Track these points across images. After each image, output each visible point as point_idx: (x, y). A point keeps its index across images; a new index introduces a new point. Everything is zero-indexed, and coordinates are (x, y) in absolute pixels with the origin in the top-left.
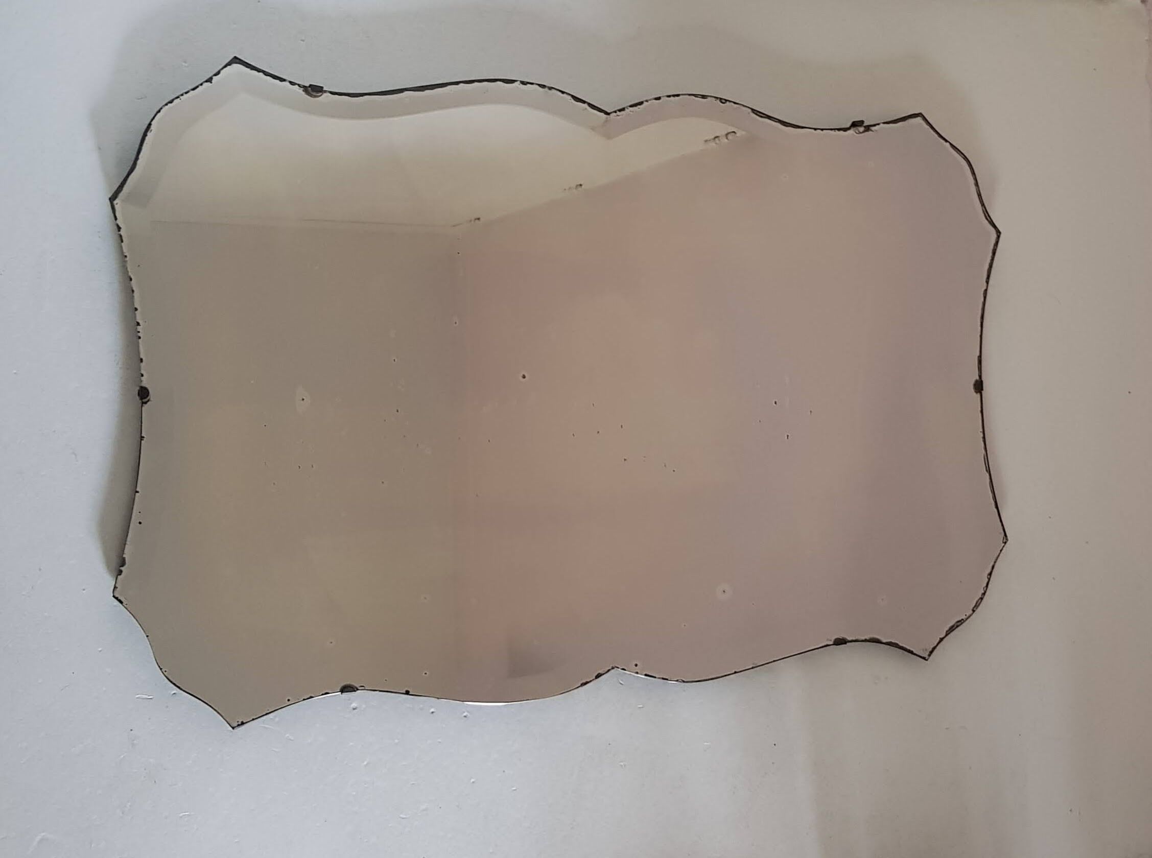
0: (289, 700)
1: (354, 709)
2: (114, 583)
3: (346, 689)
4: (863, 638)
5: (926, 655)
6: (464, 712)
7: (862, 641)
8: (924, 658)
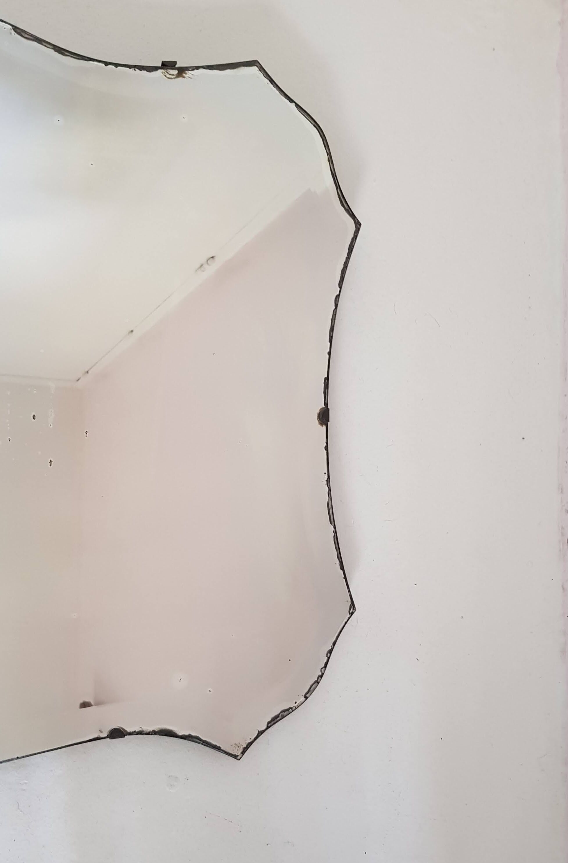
4: (150, 729)
5: (238, 753)
7: (148, 733)
8: (235, 757)
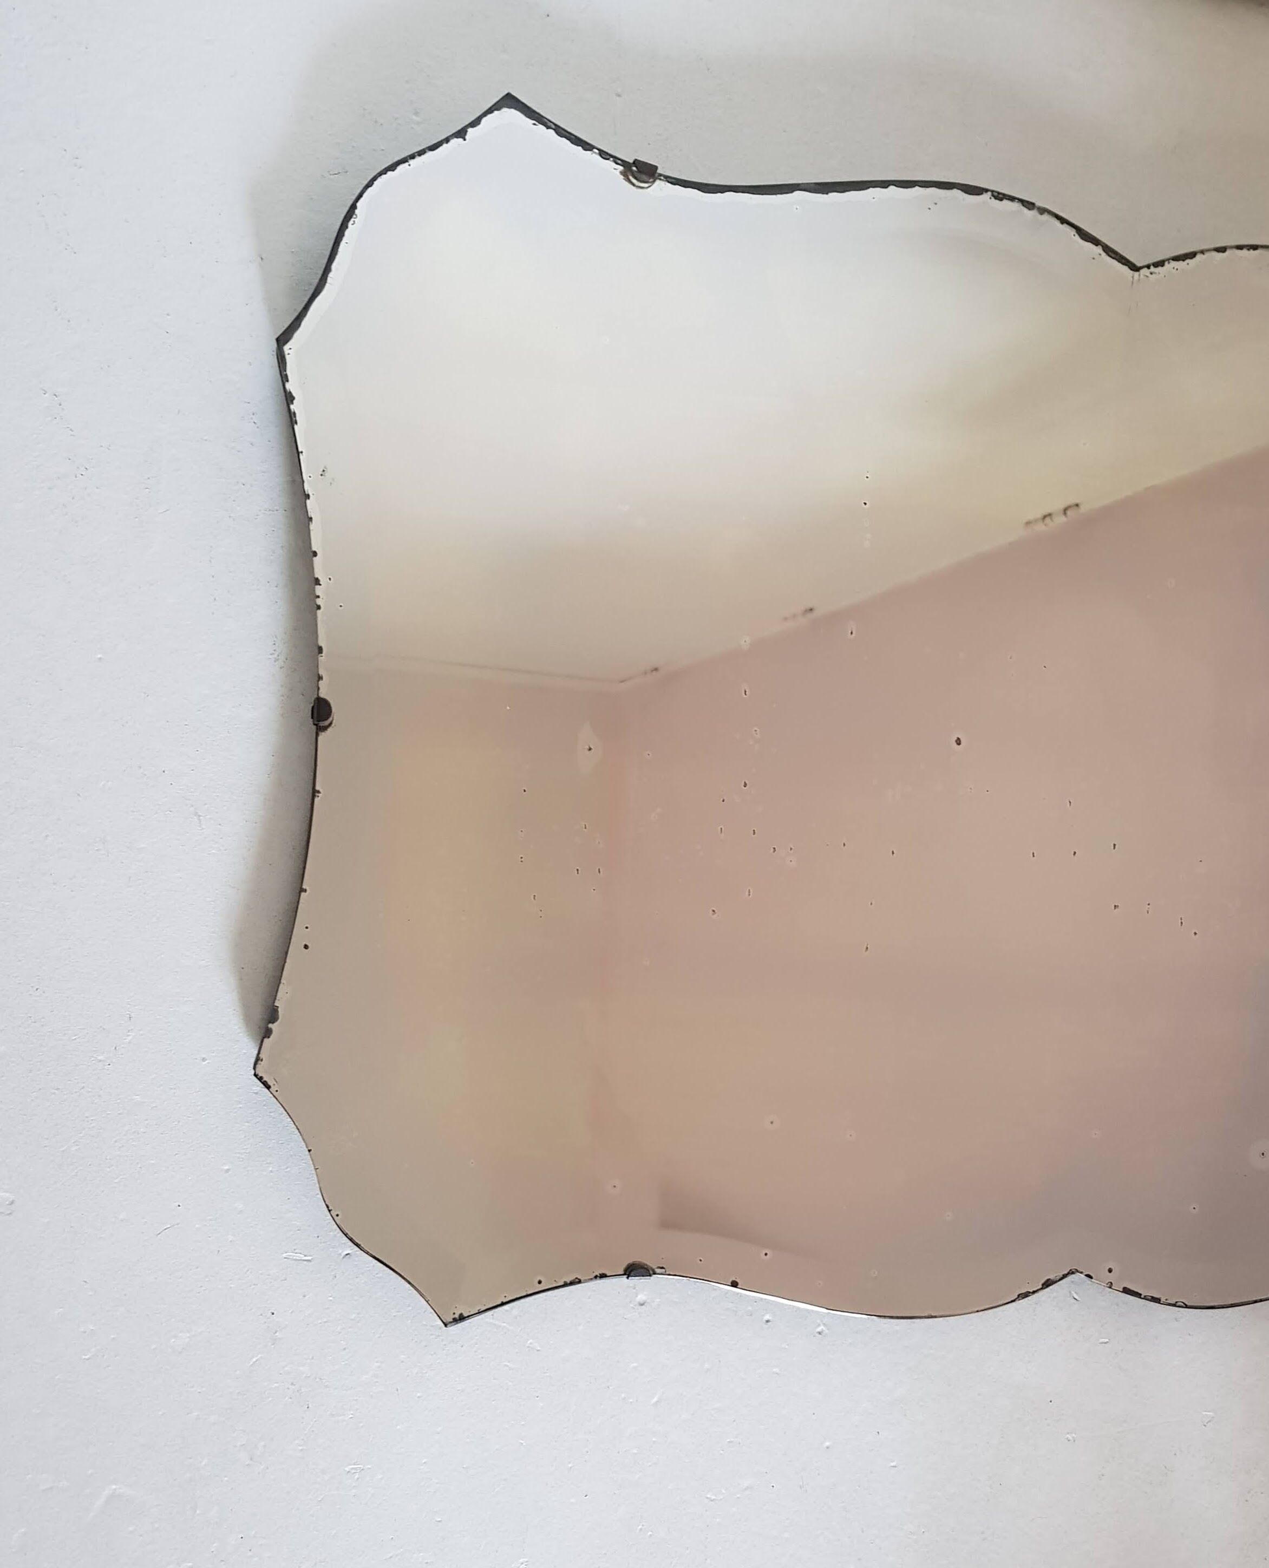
0: (540, 1282)
1: (642, 1305)
2: (256, 1052)
3: (634, 1270)
6: (819, 1325)
